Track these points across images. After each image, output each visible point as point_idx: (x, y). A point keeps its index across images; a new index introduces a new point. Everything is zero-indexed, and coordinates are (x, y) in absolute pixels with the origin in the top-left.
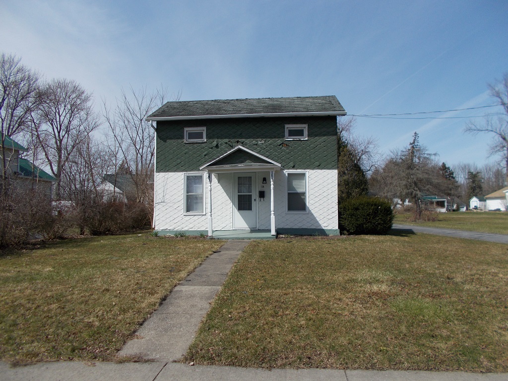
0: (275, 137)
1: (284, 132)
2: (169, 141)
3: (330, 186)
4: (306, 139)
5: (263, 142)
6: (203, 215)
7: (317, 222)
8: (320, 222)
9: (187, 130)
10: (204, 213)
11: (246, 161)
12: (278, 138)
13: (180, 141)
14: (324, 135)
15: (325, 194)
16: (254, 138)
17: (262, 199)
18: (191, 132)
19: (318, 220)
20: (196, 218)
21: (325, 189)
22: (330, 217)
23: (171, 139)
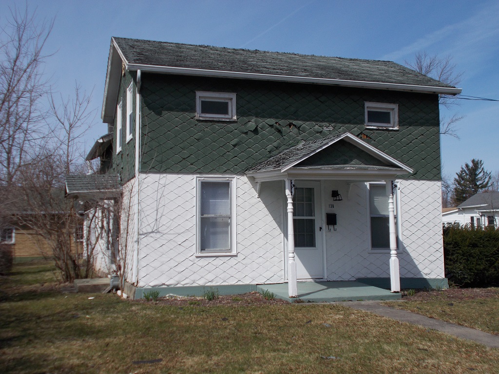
0: (349, 122)
1: (363, 115)
2: (166, 114)
3: (431, 208)
4: (396, 128)
5: (331, 128)
6: (232, 256)
7: (415, 267)
8: (420, 267)
9: (202, 96)
10: (234, 253)
11: (352, 160)
12: (354, 123)
13: (186, 114)
14: (422, 125)
15: (425, 221)
16: (316, 121)
17: (331, 227)
18: (207, 100)
19: (417, 263)
20: (219, 261)
21: (425, 212)
22: (432, 258)
23: (170, 109)
